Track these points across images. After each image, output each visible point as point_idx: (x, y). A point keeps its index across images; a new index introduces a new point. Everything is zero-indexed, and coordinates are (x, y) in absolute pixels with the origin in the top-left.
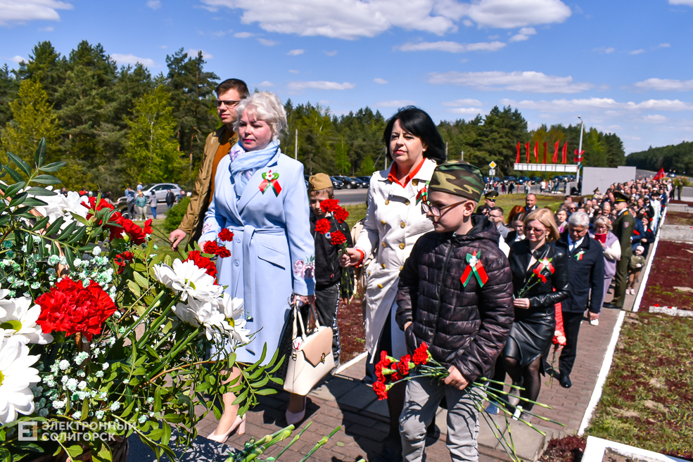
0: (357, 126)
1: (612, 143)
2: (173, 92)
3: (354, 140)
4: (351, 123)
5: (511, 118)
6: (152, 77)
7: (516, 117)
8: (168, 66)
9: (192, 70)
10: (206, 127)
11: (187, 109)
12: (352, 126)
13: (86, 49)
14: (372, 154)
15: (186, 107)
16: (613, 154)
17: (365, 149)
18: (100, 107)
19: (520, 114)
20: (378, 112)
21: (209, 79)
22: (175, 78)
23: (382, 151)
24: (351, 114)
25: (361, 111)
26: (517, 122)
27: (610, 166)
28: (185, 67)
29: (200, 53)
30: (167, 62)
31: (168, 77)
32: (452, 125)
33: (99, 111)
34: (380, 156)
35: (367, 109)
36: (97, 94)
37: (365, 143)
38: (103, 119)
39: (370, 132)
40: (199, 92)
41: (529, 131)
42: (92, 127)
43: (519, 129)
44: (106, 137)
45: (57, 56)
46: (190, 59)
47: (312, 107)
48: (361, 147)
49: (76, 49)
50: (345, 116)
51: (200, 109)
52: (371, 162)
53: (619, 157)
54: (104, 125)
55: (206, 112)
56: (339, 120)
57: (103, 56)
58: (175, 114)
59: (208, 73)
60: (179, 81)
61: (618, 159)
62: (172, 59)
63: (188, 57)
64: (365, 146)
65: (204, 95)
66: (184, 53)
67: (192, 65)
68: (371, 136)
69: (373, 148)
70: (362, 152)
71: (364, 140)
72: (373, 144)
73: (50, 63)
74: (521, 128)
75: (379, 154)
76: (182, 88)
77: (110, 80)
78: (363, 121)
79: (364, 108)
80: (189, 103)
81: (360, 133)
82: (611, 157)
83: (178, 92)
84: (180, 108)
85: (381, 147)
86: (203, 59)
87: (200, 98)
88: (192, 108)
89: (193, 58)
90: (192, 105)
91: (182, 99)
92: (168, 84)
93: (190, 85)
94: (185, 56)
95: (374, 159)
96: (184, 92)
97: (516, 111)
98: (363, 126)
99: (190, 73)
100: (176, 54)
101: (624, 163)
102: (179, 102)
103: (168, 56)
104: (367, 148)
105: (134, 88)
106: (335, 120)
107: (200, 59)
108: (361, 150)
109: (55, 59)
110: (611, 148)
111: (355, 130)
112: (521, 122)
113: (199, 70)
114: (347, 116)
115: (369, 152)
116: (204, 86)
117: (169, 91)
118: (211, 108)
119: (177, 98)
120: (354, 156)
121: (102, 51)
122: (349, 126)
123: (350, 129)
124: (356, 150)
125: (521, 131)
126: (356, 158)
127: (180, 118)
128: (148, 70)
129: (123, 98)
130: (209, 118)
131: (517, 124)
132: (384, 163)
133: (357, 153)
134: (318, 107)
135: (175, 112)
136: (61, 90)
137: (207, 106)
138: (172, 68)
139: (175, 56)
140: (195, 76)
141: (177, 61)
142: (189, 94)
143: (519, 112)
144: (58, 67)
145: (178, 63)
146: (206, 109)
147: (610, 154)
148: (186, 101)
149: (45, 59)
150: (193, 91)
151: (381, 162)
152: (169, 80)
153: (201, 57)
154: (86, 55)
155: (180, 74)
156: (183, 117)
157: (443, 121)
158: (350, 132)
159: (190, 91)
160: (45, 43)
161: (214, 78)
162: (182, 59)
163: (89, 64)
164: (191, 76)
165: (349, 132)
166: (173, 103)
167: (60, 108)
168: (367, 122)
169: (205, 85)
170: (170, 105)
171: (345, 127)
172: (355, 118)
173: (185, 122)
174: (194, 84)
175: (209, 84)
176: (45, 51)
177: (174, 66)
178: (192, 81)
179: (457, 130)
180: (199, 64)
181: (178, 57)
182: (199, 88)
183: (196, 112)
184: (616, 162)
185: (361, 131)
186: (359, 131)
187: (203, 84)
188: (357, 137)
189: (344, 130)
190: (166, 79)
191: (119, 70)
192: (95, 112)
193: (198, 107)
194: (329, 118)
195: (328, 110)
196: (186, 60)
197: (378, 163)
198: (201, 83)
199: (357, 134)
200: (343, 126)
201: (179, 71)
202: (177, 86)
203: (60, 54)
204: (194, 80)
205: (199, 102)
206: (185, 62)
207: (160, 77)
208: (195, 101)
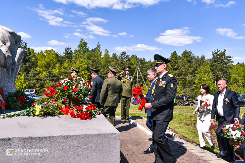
2: (214, 64)
10: (226, 75)
11: (219, 69)
13: (186, 52)
18: (188, 70)
21: (228, 58)
28: (219, 55)
30: (212, 54)
33: (188, 71)
36: (187, 66)
38: (189, 74)
40: (224, 63)
42: (185, 76)
44: (189, 79)
45: (177, 55)
49: (183, 53)
51: (224, 69)
54: (189, 76)
55: (227, 70)
57: (191, 54)
59: (228, 56)
60: (216, 60)
62: (214, 53)
65: (226, 64)
66: (218, 50)
67: (221, 54)
73: (175, 58)
76: (218, 62)
77: (193, 61)
86: (226, 51)
89: (222, 52)
91: (217, 66)
94: (219, 51)
99: (221, 57)
103: (212, 52)
105: (199, 63)
109: (177, 56)
113: (224, 55)
118: (229, 68)
121: (191, 52)
128: (205, 57)
129: (195, 67)
130: (228, 72)
136: (177, 65)
137: (227, 68)
139: (215, 52)
140: (223, 57)
141: (216, 53)
142: (220, 64)
144: (177, 59)
145: (216, 54)
146: (226, 69)
148: (219, 66)
149: (174, 57)
150: (222, 63)
154: (186, 54)
160: (174, 52)
161: (230, 58)
162: (218, 52)
163: (187, 57)
166: (214, 67)
167: (176, 71)
173: (218, 74)
174: (222, 60)
175: (228, 60)
176: (174, 54)
177: (214, 55)
180: (224, 53)
181: (216, 52)
182: (224, 61)
183: (222, 70)
187: (226, 60)
190: (212, 59)
191: (196, 58)
192: (186, 72)
193: (223, 68)
196: (220, 52)
201: (216, 56)
202: (215, 62)
203: (178, 55)
204: (222, 59)
205: (224, 67)
206: (219, 53)
207: (210, 59)
208: (222, 66)
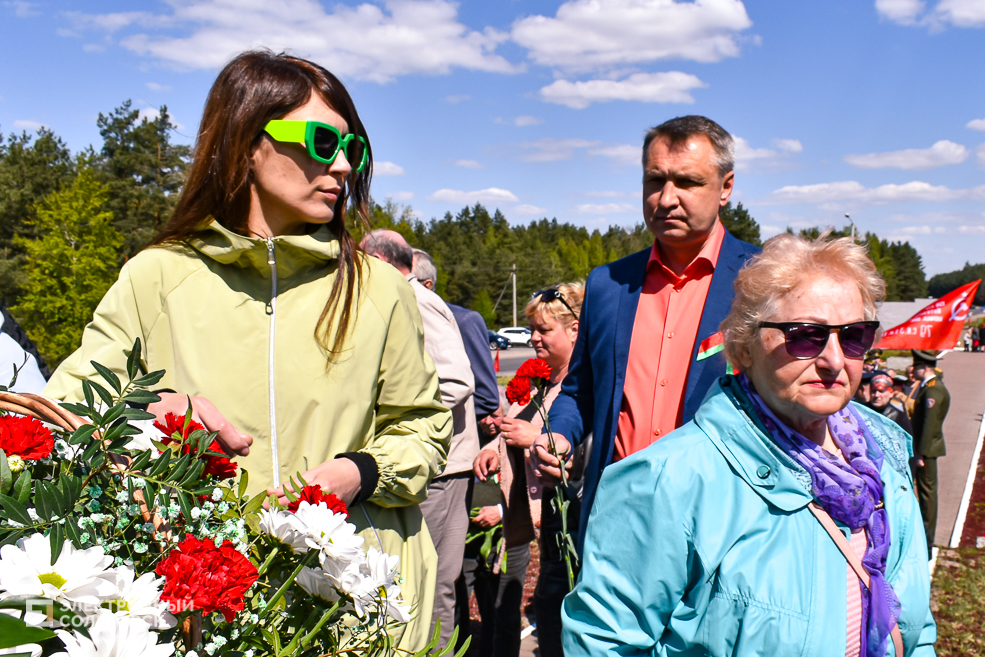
0: (461, 239)
1: (903, 259)
2: (113, 183)
3: (455, 263)
4: (449, 234)
5: (732, 219)
6: (73, 155)
7: (740, 218)
8: (103, 134)
9: (149, 141)
11: (142, 214)
12: (450, 240)
14: (490, 288)
15: (140, 211)
16: (906, 278)
17: (476, 280)
19: (746, 212)
20: (498, 214)
21: (182, 158)
22: (117, 156)
23: (507, 282)
24: (449, 217)
25: (466, 212)
26: (743, 226)
27: (903, 299)
28: (136, 136)
29: (164, 110)
30: (100, 126)
31: (104, 155)
32: (629, 233)
34: (503, 292)
35: (478, 208)
37: (475, 269)
39: (484, 248)
40: (165, 182)
41: (763, 242)
43: (747, 239)
46: (145, 122)
47: (379, 208)
48: (469, 277)
50: (438, 220)
51: (165, 213)
52: (488, 303)
53: (916, 282)
56: (428, 229)
58: (119, 223)
59: (180, 147)
60: (125, 162)
61: (914, 287)
62: (110, 121)
63: (141, 117)
64: (475, 275)
65: (174, 188)
66: (131, 109)
67: (148, 132)
68: (486, 256)
69: (491, 279)
70: (470, 286)
71: (474, 264)
72: (490, 270)
74: (749, 235)
75: (502, 287)
76: (131, 175)
78: (472, 230)
79: (472, 206)
80: (144, 202)
81: (466, 252)
82: (903, 283)
83: (124, 183)
84: (129, 213)
85: (504, 276)
86: (170, 120)
87: (167, 194)
88: (151, 212)
89: (151, 119)
90: (150, 206)
91: (132, 195)
92: (104, 169)
93: (146, 169)
94: (135, 115)
95: (494, 298)
96: (134, 183)
97: (740, 207)
98: (471, 238)
99: (146, 147)
100: (117, 112)
101: (924, 292)
102: (125, 200)
103: (101, 115)
104: (480, 278)
106: (420, 228)
107: (164, 122)
108: (468, 282)
110: (902, 268)
111: (457, 245)
112: (749, 225)
113: (162, 140)
114: (441, 222)
115: (484, 285)
116: (173, 171)
117: (104, 180)
119: (122, 194)
120: (458, 292)
122: (445, 240)
123: (448, 244)
124: (460, 282)
125: (750, 241)
126: (461, 297)
127: (129, 232)
128: (63, 141)
131: (742, 229)
132: (512, 304)
133: (461, 287)
134: (389, 205)
135: (120, 219)
138: (109, 137)
139: (115, 116)
140: (154, 152)
141: (120, 125)
142: (145, 186)
143: (744, 208)
145: (121, 129)
147: (901, 277)
148: (139, 198)
150: (153, 179)
151: (505, 302)
152: (105, 160)
153: (165, 117)
155: (126, 149)
156: (134, 229)
157: (613, 226)
158: (448, 249)
159: (146, 180)
162: (128, 122)
164: (147, 152)
165: (445, 250)
166: (115, 203)
168: (478, 231)
169: (176, 169)
170: (107, 207)
171: (439, 240)
172: (456, 223)
173: (139, 238)
174: (154, 167)
177: (113, 135)
178: (150, 161)
179: (638, 241)
180: (162, 130)
181: (119, 117)
182: (163, 174)
183: (159, 218)
184: (912, 291)
185: (468, 247)
186: (463, 247)
187: (172, 167)
188: (461, 259)
189: (437, 246)
190: (100, 159)
191: (6, 143)
193: (162, 210)
194: (409, 225)
195: (407, 211)
196: (138, 123)
197: (500, 304)
198: (167, 166)
199: (461, 254)
200: (435, 239)
201: (123, 142)
202: (121, 172)
204: (153, 160)
205: (163, 200)
206: (136, 127)
207: (88, 155)
208: (158, 197)
